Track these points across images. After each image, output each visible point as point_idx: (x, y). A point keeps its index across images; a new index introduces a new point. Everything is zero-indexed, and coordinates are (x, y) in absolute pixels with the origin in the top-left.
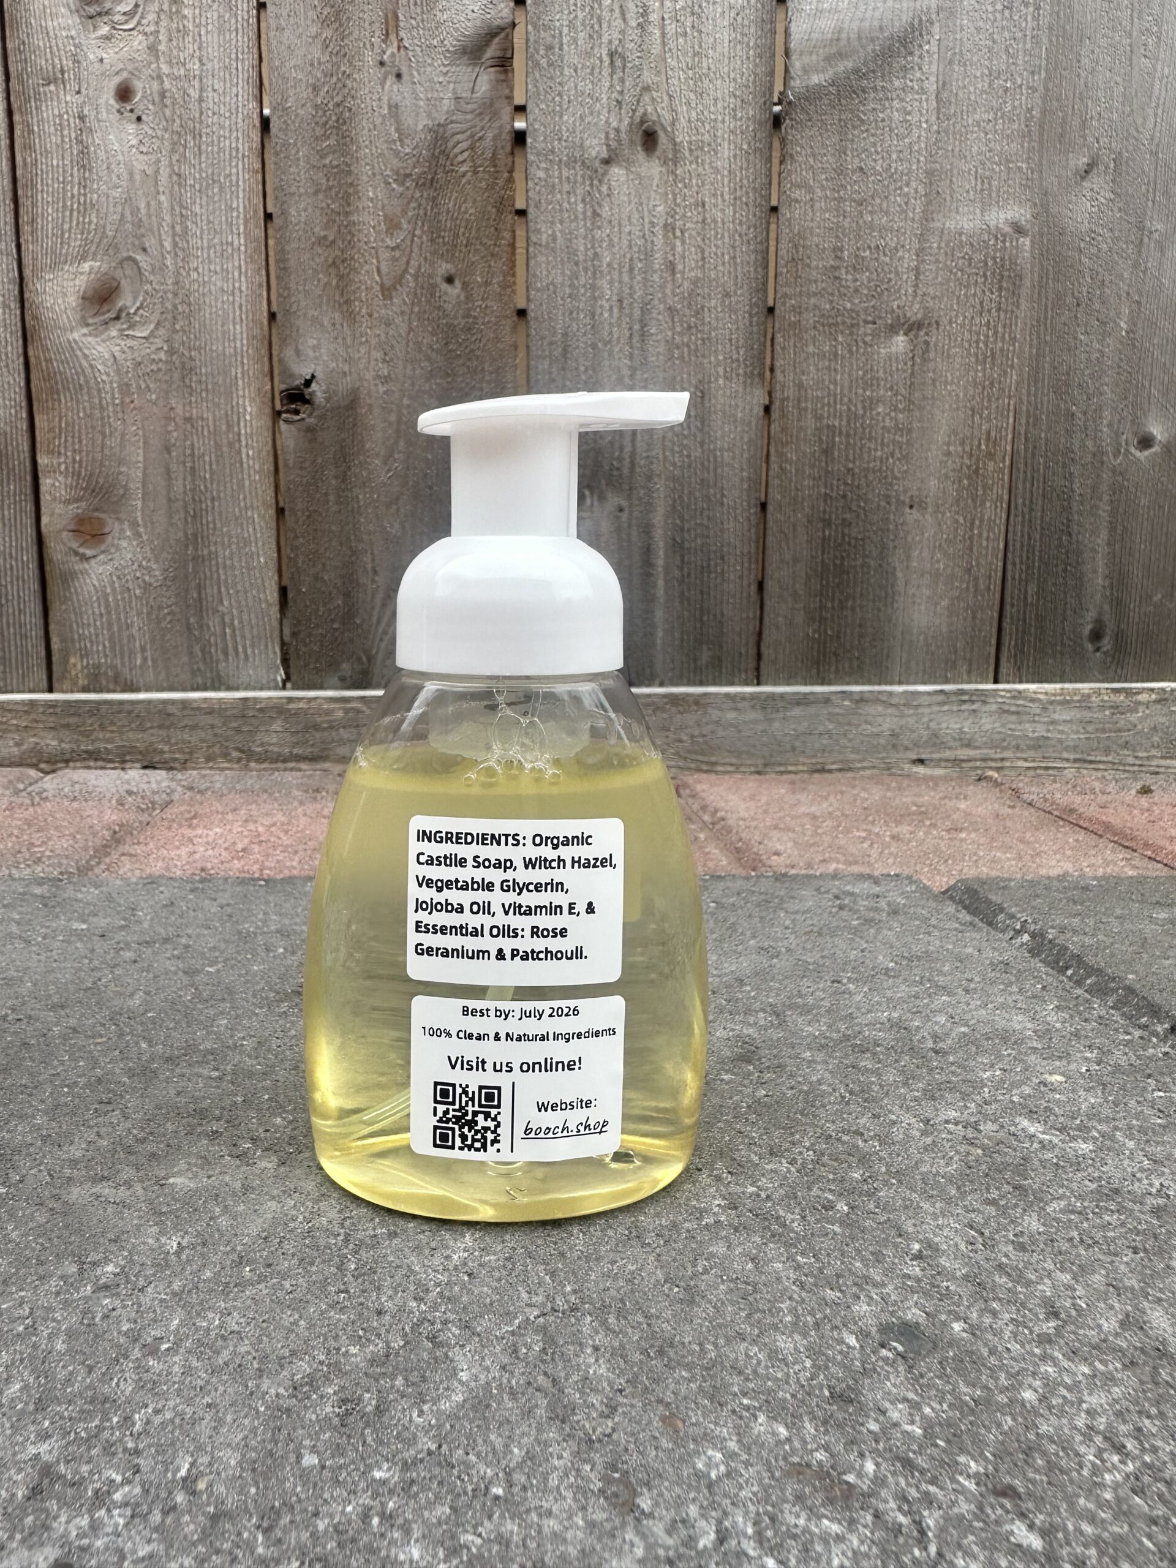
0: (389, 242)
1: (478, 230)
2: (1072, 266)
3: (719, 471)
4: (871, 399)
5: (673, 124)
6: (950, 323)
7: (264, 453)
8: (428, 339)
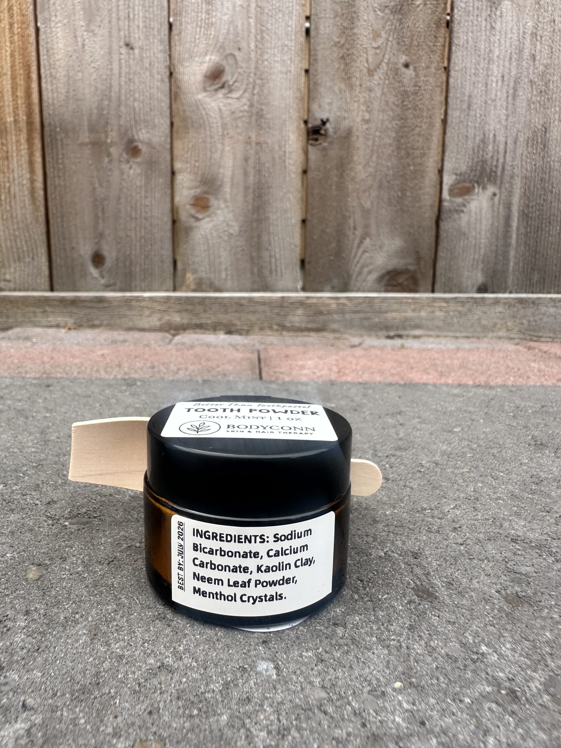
0: (375, 45)
1: (425, 37)
7: (298, 163)
8: (392, 99)
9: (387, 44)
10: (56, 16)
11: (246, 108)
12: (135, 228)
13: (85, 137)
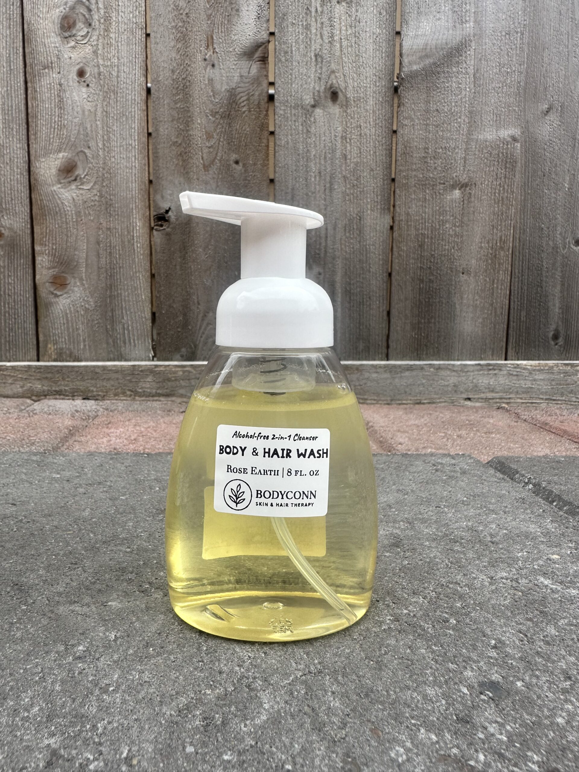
0: (207, 144)
1: (251, 138)
2: (541, 157)
3: (368, 255)
4: (443, 220)
5: (346, 88)
6: (482, 184)
7: (145, 245)
8: (226, 191)
9: (219, 144)
11: (97, 198)
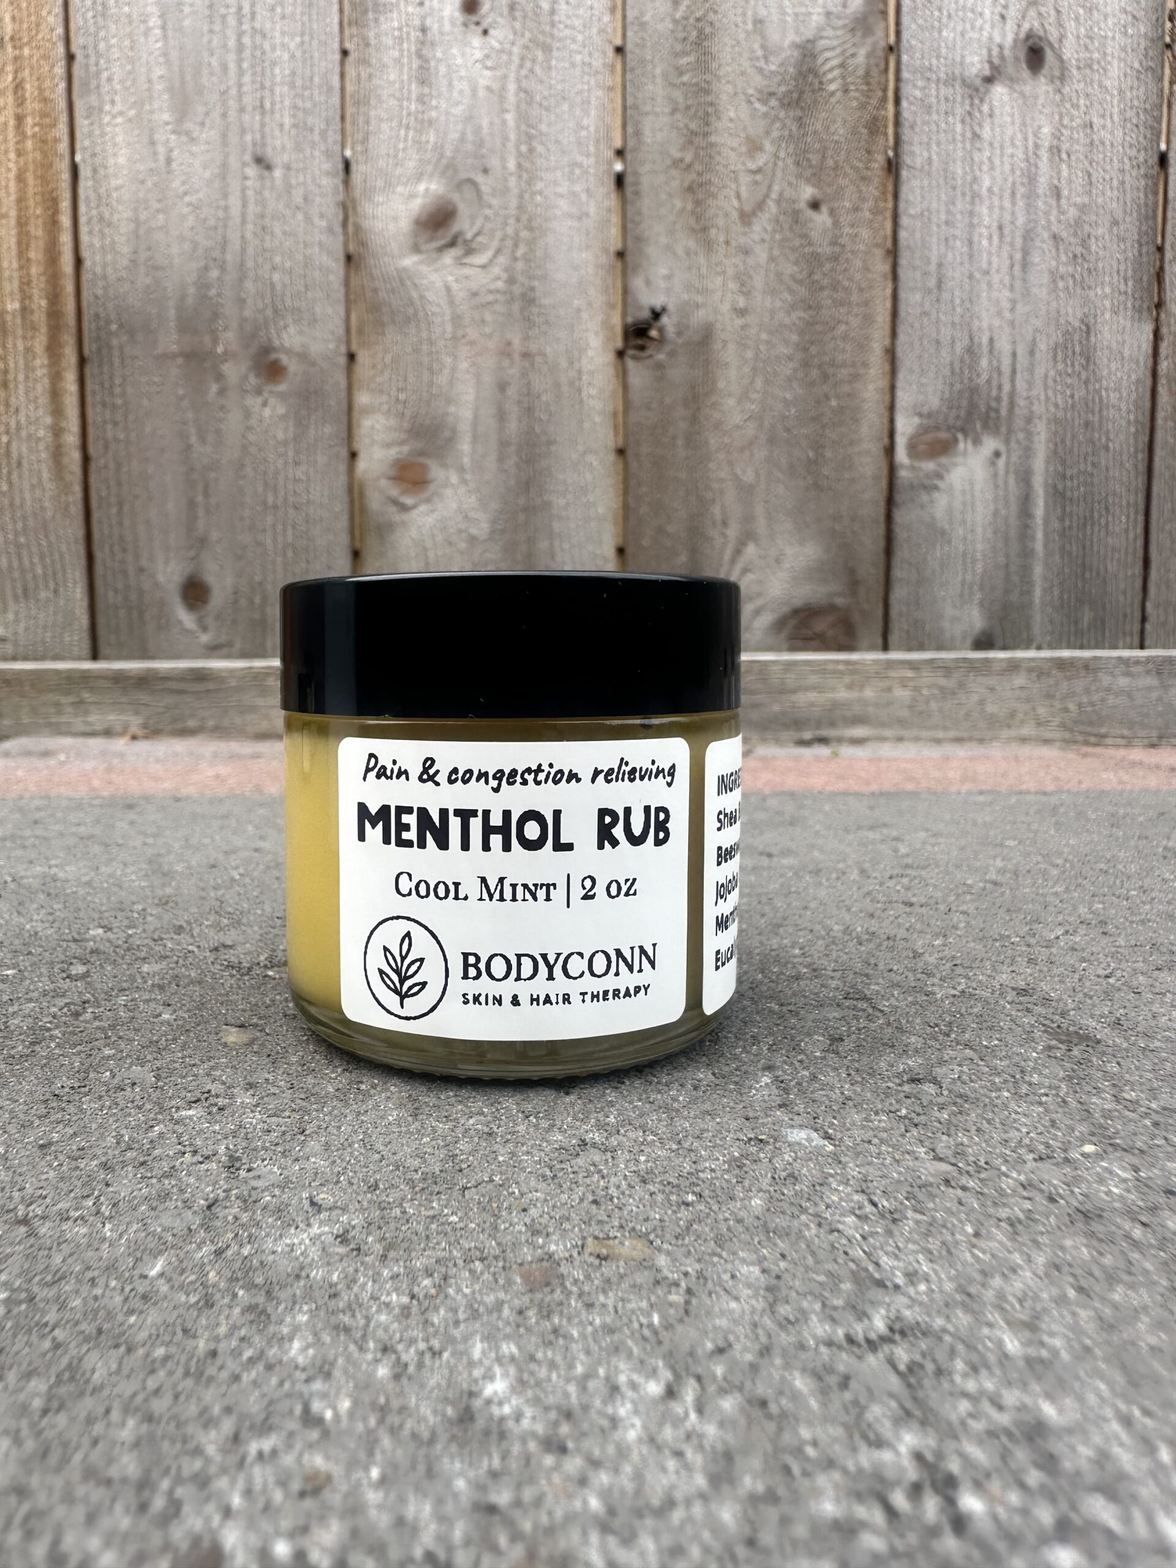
0: (752, 166)
1: (849, 152)
5: (1061, 41)
8: (789, 269)
9: (775, 164)
10: (113, 102)
11: (500, 284)
12: (274, 527)
13: (169, 341)
